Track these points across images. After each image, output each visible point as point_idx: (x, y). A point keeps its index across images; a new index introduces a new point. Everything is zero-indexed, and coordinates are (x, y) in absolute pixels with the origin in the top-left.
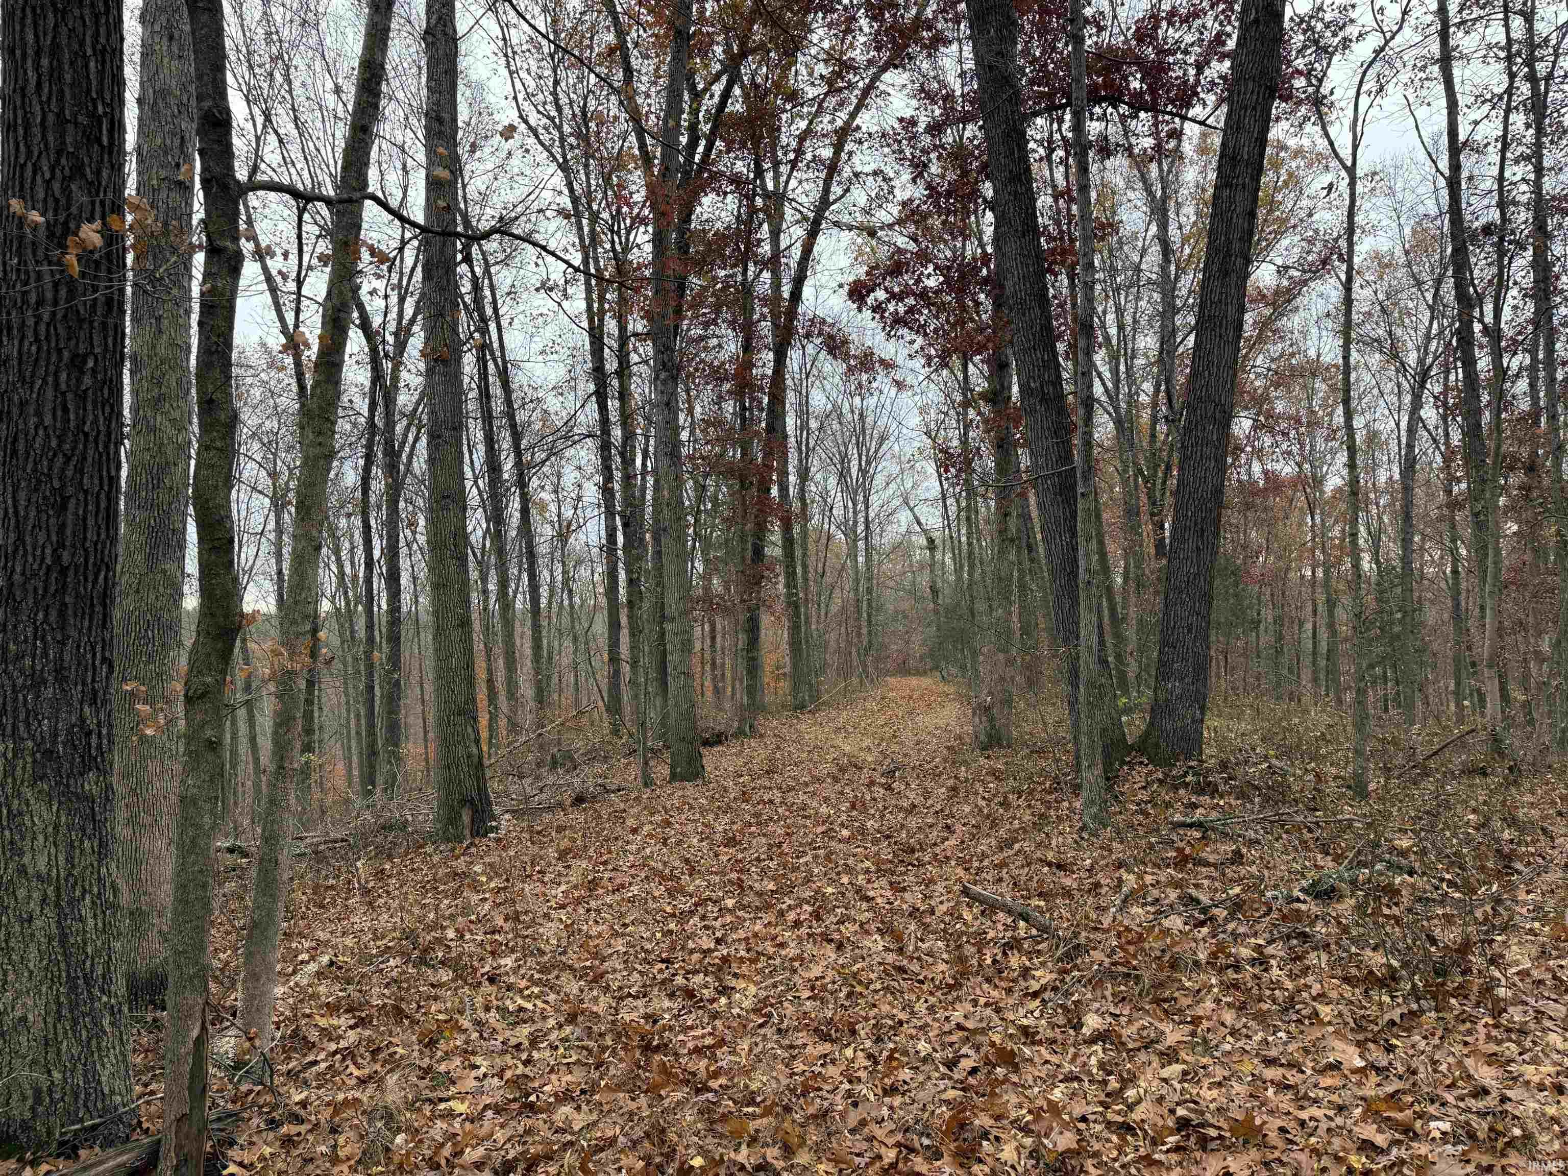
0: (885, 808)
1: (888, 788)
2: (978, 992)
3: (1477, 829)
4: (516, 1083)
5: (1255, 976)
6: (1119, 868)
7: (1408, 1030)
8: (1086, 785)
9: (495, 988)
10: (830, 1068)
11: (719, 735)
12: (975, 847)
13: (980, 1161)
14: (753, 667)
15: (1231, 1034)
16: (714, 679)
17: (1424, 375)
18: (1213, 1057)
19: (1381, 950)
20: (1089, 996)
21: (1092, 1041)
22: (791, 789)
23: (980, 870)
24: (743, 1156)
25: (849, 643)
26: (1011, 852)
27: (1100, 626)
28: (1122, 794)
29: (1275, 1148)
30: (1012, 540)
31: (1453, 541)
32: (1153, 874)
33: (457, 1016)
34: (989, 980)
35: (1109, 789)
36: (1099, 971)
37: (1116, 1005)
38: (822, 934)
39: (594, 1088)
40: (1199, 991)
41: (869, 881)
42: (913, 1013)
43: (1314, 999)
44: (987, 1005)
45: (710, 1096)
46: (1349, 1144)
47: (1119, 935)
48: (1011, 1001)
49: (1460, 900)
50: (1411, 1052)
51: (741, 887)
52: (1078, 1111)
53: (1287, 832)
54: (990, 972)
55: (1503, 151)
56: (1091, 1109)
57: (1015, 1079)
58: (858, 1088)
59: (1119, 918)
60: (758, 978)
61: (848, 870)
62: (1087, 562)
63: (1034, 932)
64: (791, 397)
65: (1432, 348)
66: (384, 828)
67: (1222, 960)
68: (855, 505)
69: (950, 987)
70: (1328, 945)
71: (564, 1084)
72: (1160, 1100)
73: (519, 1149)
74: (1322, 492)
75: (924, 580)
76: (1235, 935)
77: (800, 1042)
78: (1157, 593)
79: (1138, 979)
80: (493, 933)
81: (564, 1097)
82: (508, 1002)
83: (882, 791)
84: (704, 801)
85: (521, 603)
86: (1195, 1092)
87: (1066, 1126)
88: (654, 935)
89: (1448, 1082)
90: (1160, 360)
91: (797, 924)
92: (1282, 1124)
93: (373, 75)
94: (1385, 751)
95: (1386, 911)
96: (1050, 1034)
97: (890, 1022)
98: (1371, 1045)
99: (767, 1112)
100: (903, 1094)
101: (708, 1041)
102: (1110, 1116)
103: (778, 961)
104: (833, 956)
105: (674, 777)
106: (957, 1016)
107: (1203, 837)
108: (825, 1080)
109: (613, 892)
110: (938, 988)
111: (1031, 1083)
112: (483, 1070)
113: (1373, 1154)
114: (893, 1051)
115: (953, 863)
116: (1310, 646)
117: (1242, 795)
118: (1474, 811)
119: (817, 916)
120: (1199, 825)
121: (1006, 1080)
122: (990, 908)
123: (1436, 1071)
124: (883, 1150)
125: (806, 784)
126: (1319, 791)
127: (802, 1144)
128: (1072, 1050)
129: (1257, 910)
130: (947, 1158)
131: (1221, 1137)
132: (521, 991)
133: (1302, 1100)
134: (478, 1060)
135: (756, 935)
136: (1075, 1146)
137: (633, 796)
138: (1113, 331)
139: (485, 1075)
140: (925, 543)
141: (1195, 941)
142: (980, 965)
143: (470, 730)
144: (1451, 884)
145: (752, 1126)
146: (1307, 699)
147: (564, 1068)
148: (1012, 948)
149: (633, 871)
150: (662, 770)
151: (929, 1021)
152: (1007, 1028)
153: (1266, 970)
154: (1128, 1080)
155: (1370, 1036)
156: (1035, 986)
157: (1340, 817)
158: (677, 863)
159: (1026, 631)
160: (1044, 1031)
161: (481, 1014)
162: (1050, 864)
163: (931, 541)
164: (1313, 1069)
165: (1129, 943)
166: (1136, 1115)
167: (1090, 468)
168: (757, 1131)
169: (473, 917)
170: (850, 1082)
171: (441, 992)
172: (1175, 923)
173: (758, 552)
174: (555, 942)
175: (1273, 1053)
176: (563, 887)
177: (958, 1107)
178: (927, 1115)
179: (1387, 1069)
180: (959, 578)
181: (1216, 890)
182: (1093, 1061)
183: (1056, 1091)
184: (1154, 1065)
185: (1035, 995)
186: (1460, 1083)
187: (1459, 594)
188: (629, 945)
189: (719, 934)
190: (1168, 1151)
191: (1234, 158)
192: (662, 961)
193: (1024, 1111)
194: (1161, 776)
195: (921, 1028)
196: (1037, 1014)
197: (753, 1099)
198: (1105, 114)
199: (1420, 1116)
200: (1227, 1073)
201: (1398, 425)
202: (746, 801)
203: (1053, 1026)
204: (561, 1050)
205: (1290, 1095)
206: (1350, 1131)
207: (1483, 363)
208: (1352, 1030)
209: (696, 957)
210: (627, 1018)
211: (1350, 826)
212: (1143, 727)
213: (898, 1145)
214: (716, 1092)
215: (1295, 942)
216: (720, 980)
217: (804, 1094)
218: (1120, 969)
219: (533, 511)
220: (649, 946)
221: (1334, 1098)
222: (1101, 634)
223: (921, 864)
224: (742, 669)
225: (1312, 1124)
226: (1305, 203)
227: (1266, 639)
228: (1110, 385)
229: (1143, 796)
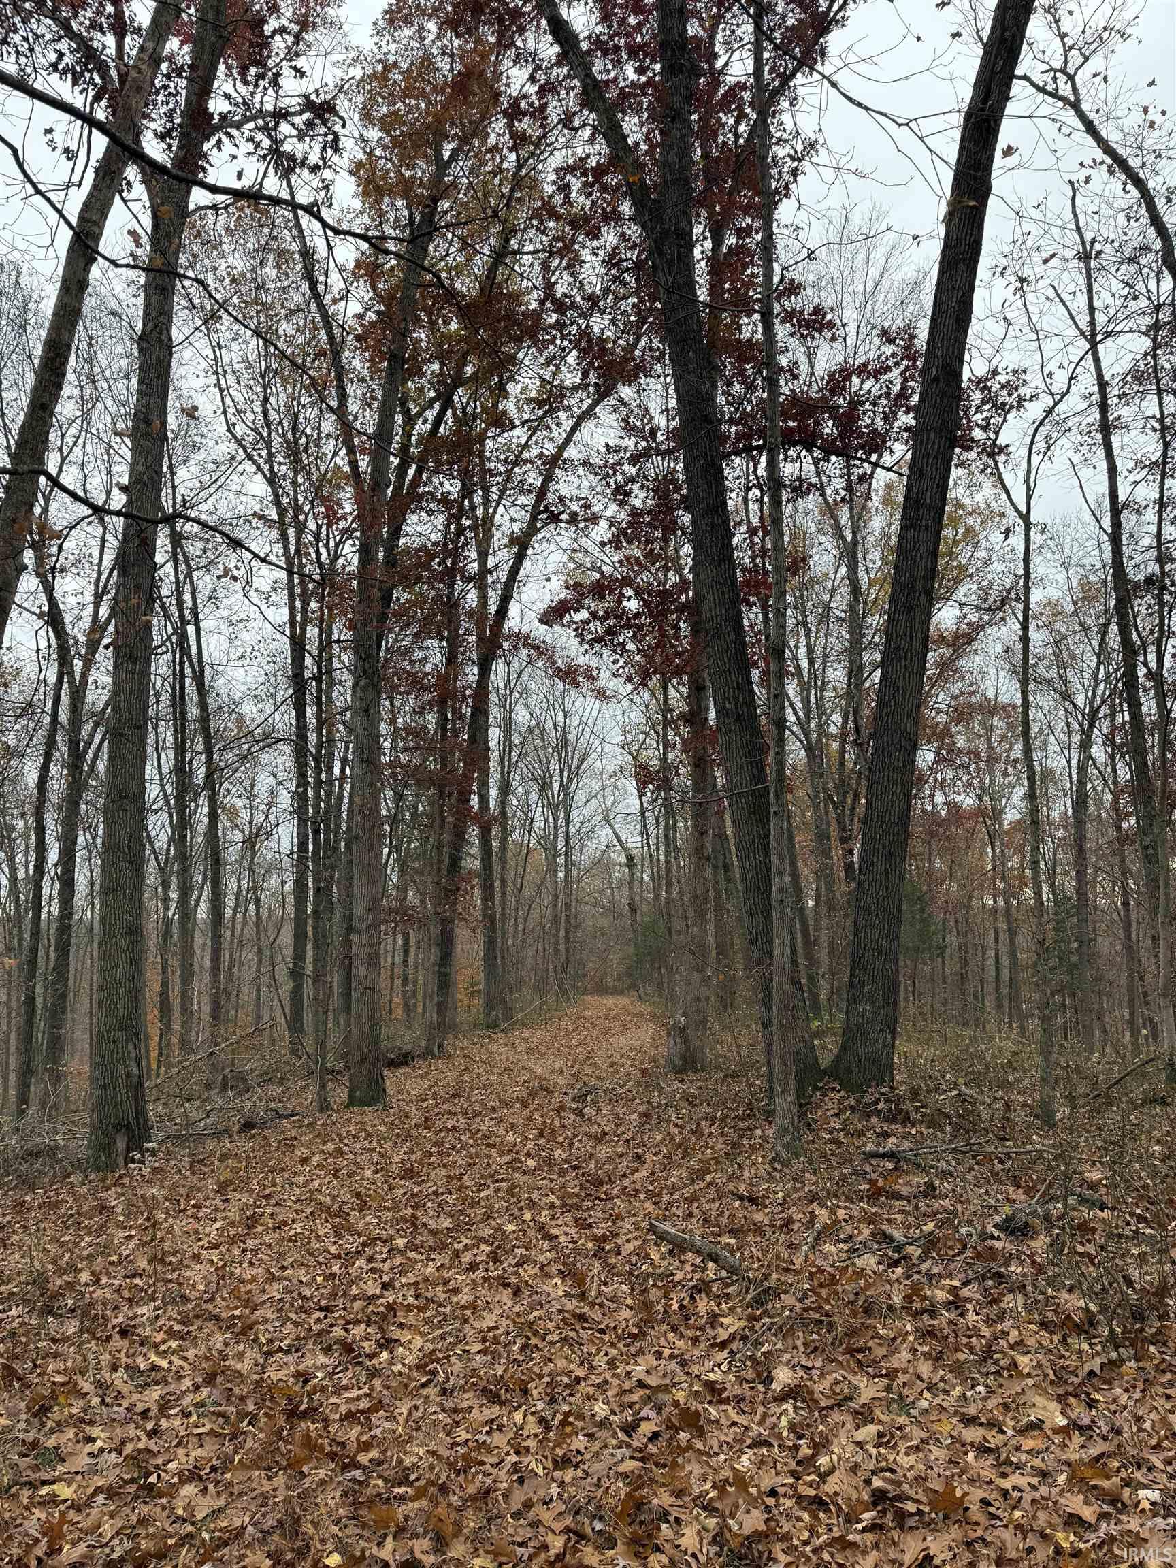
0: (575, 1136)
1: (579, 1113)
2: (663, 1342)
3: (1162, 1161)
4: (138, 1460)
5: (951, 1322)
6: (811, 1202)
7: (1109, 1382)
8: (778, 1112)
9: (126, 1342)
10: (496, 1435)
11: (405, 1056)
12: (666, 1179)
13: (658, 1549)
14: (444, 984)
15: (929, 1389)
16: (404, 995)
17: (1093, 717)
18: (909, 1416)
19: (1077, 1292)
20: (779, 1345)
21: (781, 1398)
22: (477, 1115)
23: (670, 1204)
24: (387, 1552)
25: (546, 959)
26: (702, 1185)
27: (793, 946)
28: (815, 1121)
29: (977, 1524)
30: (708, 859)
31: (1124, 874)
32: (846, 1208)
33: (78, 1378)
34: (674, 1329)
35: (802, 1115)
36: (789, 1317)
37: (808, 1356)
38: (499, 1277)
39: (226, 1463)
40: (894, 1339)
41: (553, 1218)
42: (591, 1368)
43: (1012, 1347)
44: (672, 1357)
45: (357, 1473)
46: (1056, 1520)
47: (811, 1277)
48: (696, 1352)
49: (1152, 1236)
50: (1113, 1407)
51: (414, 1224)
52: (766, 1485)
53: (978, 1164)
54: (675, 1319)
55: (1160, 512)
56: (781, 1480)
57: (699, 1445)
58: (526, 1460)
59: (812, 1257)
60: (426, 1329)
61: (532, 1204)
62: (779, 882)
63: (724, 1273)
64: (495, 713)
65: (1100, 691)
66: (30, 1155)
67: (917, 1305)
68: (556, 819)
69: (634, 1337)
70: (1024, 1286)
71: (192, 1460)
72: (855, 1468)
73: (128, 1545)
74: (1001, 824)
75: (623, 898)
76: (930, 1276)
77: (465, 1405)
78: (846, 916)
79: (830, 1325)
80: (134, 1276)
81: (192, 1475)
82: (140, 1360)
83: (572, 1117)
84: (382, 1128)
85: (202, 912)
86: (891, 1458)
87: (753, 1502)
88: (314, 1279)
89: (1154, 1442)
90: (849, 694)
91: (473, 1267)
92: (985, 1495)
93: (58, 355)
94: (1069, 1079)
95: (1080, 1249)
96: (738, 1391)
97: (566, 1380)
98: (1072, 1400)
99: (420, 1493)
100: (576, 1467)
101: (364, 1404)
102: (802, 1489)
103: (449, 1309)
104: (510, 1303)
105: (352, 1101)
106: (639, 1371)
107: (896, 1168)
108: (489, 1450)
109: (274, 1229)
110: (620, 1338)
111: (716, 1449)
112: (99, 1443)
113: (1081, 1530)
114: (567, 1414)
115: (642, 1196)
116: (993, 973)
117: (932, 1123)
118: (1158, 1142)
119: (494, 1257)
120: (891, 1156)
121: (689, 1447)
122: (678, 1247)
123: (1140, 1430)
124: (550, 1538)
125: (494, 1109)
126: (1008, 1119)
127: (458, 1532)
128: (761, 1409)
129: (951, 1248)
130: (620, 1547)
131: (919, 1512)
132: (156, 1346)
133: (1005, 1466)
134: (95, 1431)
135: (426, 1280)
136: (763, 1527)
137: (306, 1121)
138: (804, 664)
139: (101, 1450)
140: (624, 860)
141: (889, 1282)
142: (666, 1312)
143: (131, 1047)
144: (1140, 1219)
145: (400, 1512)
146: (992, 1027)
147: (195, 1440)
148: (700, 1292)
149: (298, 1206)
150: (339, 1094)
151: (609, 1378)
152: (691, 1386)
153: (962, 1315)
154: (822, 1445)
155: (1071, 1389)
156: (723, 1335)
157: (1029, 1147)
158: (347, 1198)
159: (721, 951)
160: (733, 1389)
161: (106, 1375)
162: (741, 1198)
163: (630, 858)
164: (1014, 1428)
165: (821, 1285)
166: (830, 1487)
167: (783, 787)
168: (407, 1518)
169: (115, 1258)
170: (517, 1453)
171: (60, 1348)
172: (868, 1262)
173: (455, 863)
174: (202, 1287)
175: (972, 1410)
176: (218, 1225)
177: (636, 1481)
178: (599, 1493)
179: (1090, 1428)
180: (657, 896)
181: (910, 1226)
182: (784, 1422)
183: (744, 1458)
184: (848, 1426)
185: (723, 1345)
186: (1166, 1444)
187: (1130, 924)
188: (286, 1290)
189: (386, 1279)
190: (864, 1530)
191: (917, 501)
192: (321, 1309)
193: (708, 1486)
194: (853, 1103)
195: (599, 1386)
196: (724, 1367)
197: (406, 1477)
198: (799, 456)
199: (1127, 1483)
200: (924, 1435)
201: (1069, 762)
202: (428, 1128)
203: (741, 1381)
204: (194, 1418)
205: (991, 1461)
206: (1056, 1502)
207: (1149, 706)
208: (1052, 1382)
209: (358, 1304)
210: (275, 1377)
211: (1041, 1157)
212: (836, 1051)
213: (567, 1530)
214: (364, 1468)
215: (990, 1283)
216: (383, 1331)
217: (465, 1470)
218: (813, 1315)
219: (223, 817)
220: (307, 1293)
221: (1037, 1462)
222: (794, 953)
223: (609, 1198)
224: (432, 987)
225: (1016, 1494)
226: (982, 554)
227: (952, 966)
228: (801, 714)
229: (835, 1123)
